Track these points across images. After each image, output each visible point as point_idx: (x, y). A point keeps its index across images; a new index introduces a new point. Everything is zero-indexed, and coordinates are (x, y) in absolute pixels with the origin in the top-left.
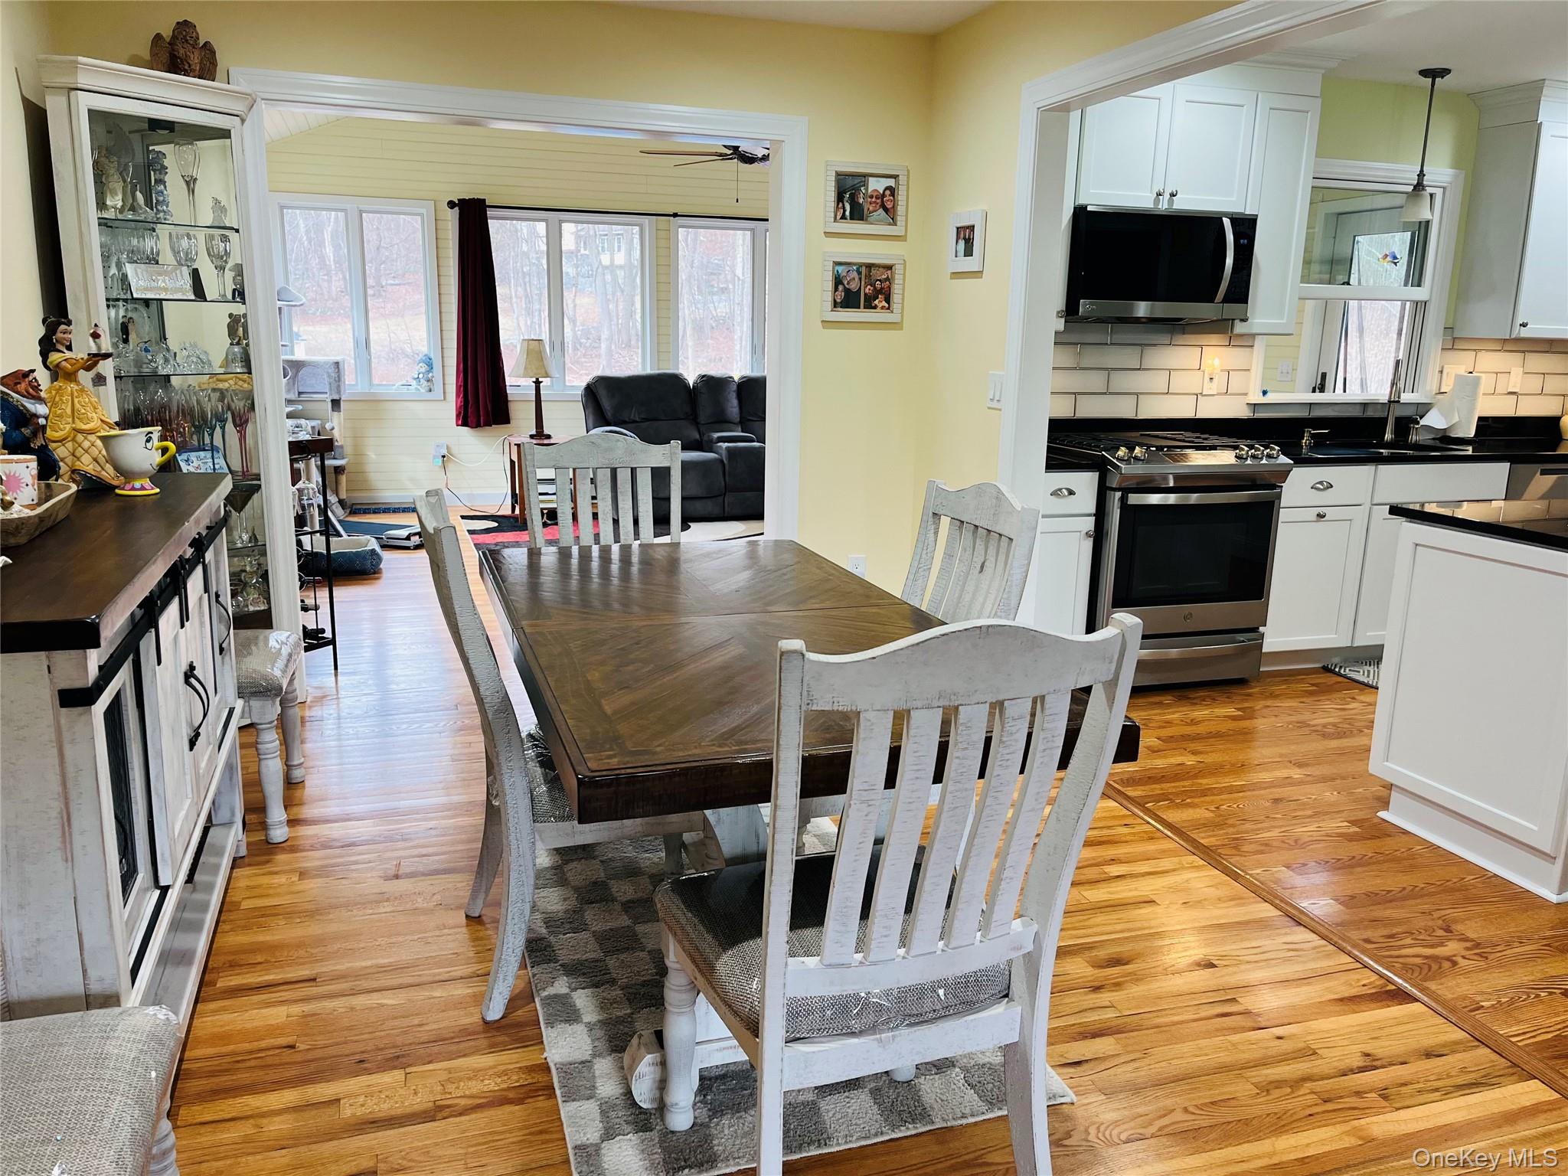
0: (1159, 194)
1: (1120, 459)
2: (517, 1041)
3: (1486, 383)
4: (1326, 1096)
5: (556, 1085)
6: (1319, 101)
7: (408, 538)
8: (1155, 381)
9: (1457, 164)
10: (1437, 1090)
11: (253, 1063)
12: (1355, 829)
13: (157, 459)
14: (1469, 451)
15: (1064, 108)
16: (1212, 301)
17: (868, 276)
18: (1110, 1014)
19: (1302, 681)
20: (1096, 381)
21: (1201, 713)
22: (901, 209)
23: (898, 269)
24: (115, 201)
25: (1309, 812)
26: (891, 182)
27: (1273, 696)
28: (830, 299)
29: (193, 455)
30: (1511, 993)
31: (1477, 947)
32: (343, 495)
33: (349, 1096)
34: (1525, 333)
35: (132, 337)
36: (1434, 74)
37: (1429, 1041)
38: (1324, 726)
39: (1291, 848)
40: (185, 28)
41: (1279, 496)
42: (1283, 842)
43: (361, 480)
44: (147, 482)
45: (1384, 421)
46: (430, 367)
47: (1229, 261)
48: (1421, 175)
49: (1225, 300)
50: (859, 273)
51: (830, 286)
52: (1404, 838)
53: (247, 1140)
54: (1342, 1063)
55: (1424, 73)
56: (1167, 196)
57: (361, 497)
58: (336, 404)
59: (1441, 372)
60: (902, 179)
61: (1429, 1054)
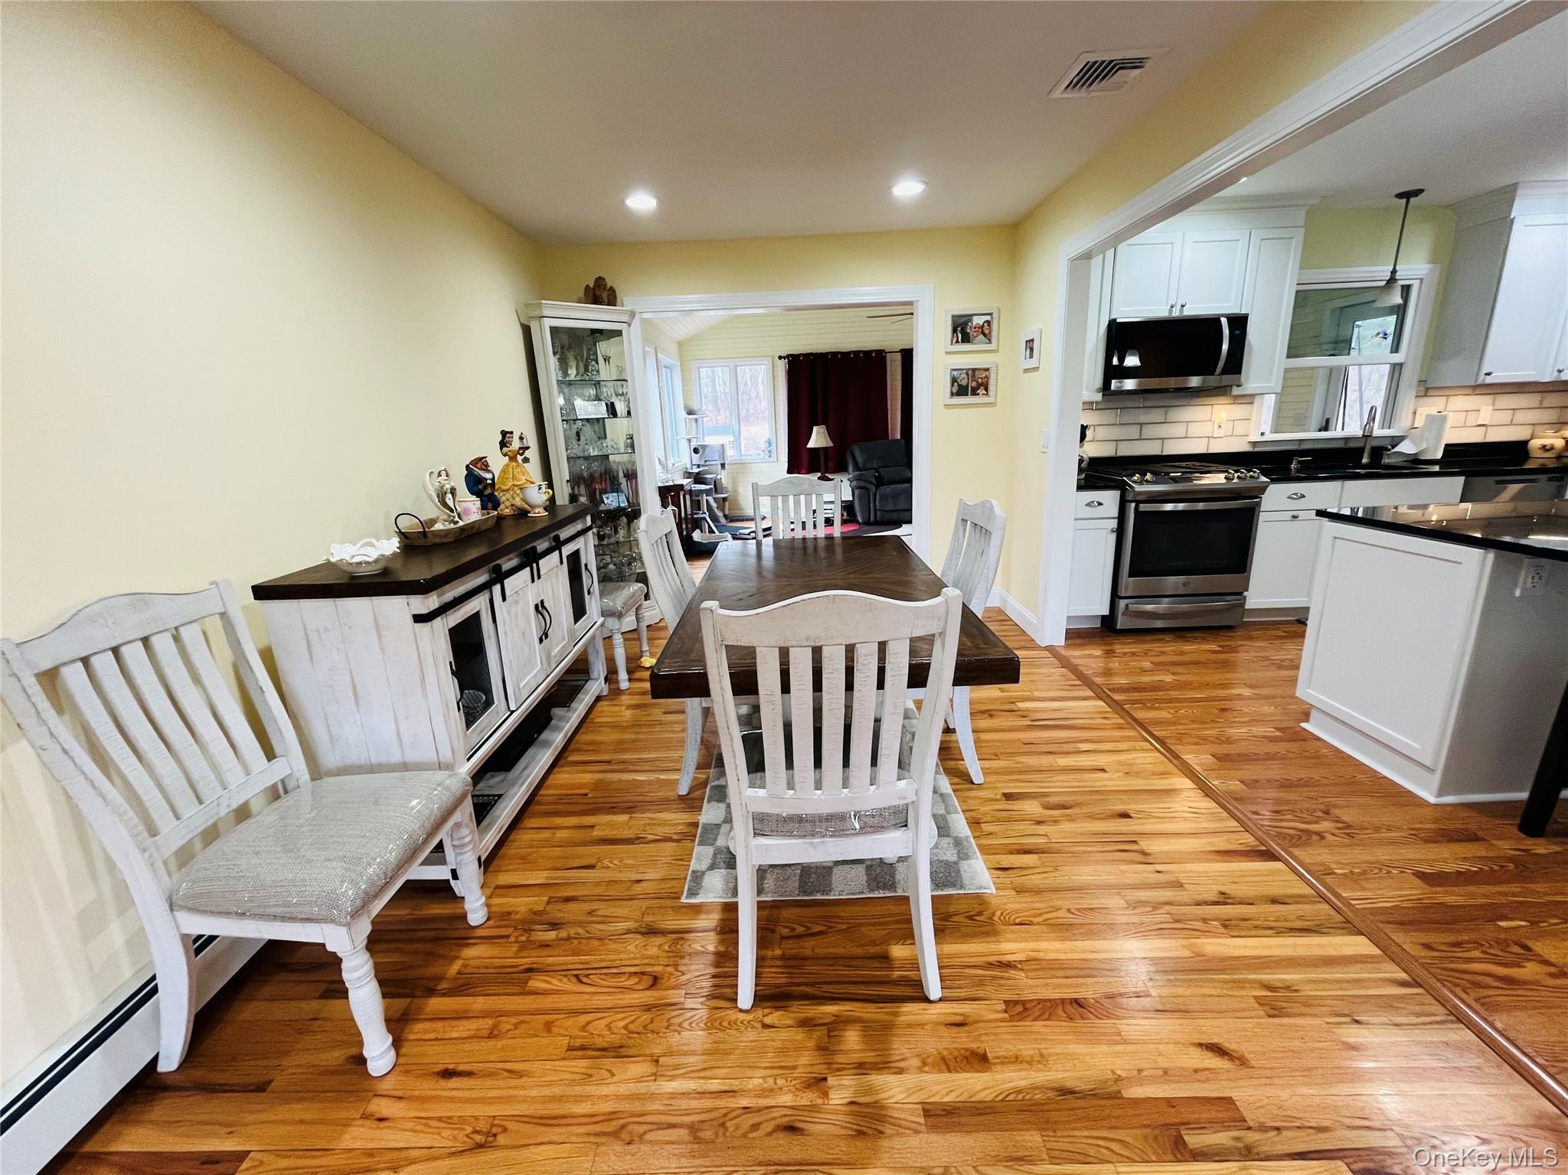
0: (1172, 307)
1: (1134, 482)
2: (689, 808)
3: (1452, 419)
4: (1177, 918)
5: (698, 835)
6: (1303, 230)
7: (749, 534)
8: (1178, 430)
9: (1434, 260)
10: (1271, 928)
11: (565, 801)
12: (1280, 734)
13: (545, 497)
14: (1437, 468)
15: (1087, 256)
16: (1212, 373)
17: (973, 376)
18: (1041, 840)
19: (1278, 629)
20: (1134, 432)
21: (1187, 647)
22: (994, 334)
23: (993, 371)
24: (572, 372)
25: (1246, 719)
26: (988, 318)
27: (1251, 638)
28: (949, 391)
29: (610, 495)
30: (1365, 867)
31: (1348, 831)
32: (727, 512)
33: (601, 824)
34: (1489, 380)
35: (582, 437)
36: (1407, 195)
37: (1276, 891)
38: (1282, 661)
39: (1223, 742)
40: (600, 281)
41: (1259, 504)
42: (1218, 739)
43: (736, 504)
44: (541, 510)
45: (1361, 450)
46: (770, 444)
47: (1225, 347)
48: (1394, 272)
49: (1224, 372)
50: (967, 374)
51: (949, 384)
52: (1318, 743)
53: (547, 840)
54: (1200, 896)
55: (1400, 196)
56: (1179, 307)
57: (737, 513)
58: (723, 466)
59: (1415, 413)
60: (995, 315)
61: (1274, 901)
